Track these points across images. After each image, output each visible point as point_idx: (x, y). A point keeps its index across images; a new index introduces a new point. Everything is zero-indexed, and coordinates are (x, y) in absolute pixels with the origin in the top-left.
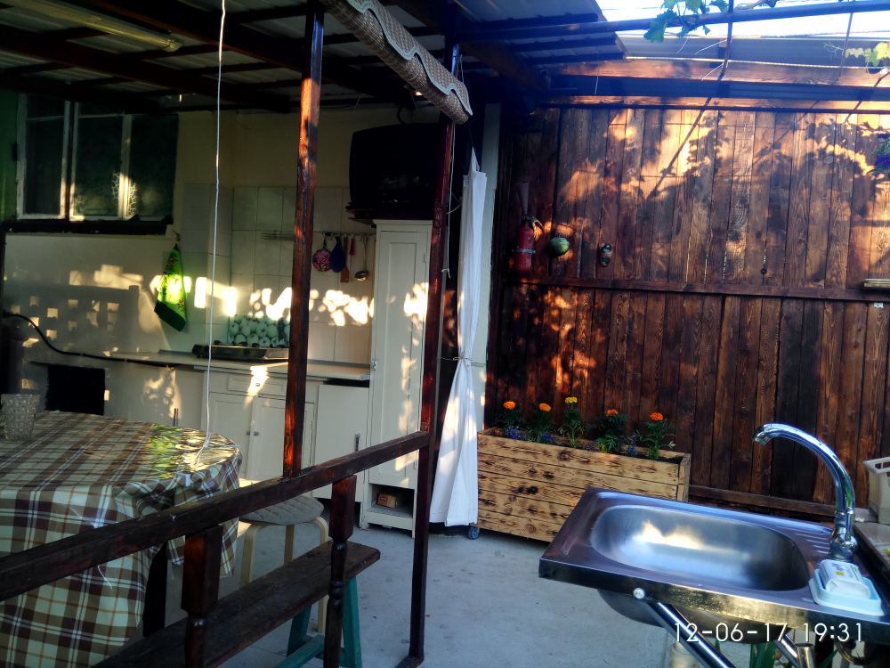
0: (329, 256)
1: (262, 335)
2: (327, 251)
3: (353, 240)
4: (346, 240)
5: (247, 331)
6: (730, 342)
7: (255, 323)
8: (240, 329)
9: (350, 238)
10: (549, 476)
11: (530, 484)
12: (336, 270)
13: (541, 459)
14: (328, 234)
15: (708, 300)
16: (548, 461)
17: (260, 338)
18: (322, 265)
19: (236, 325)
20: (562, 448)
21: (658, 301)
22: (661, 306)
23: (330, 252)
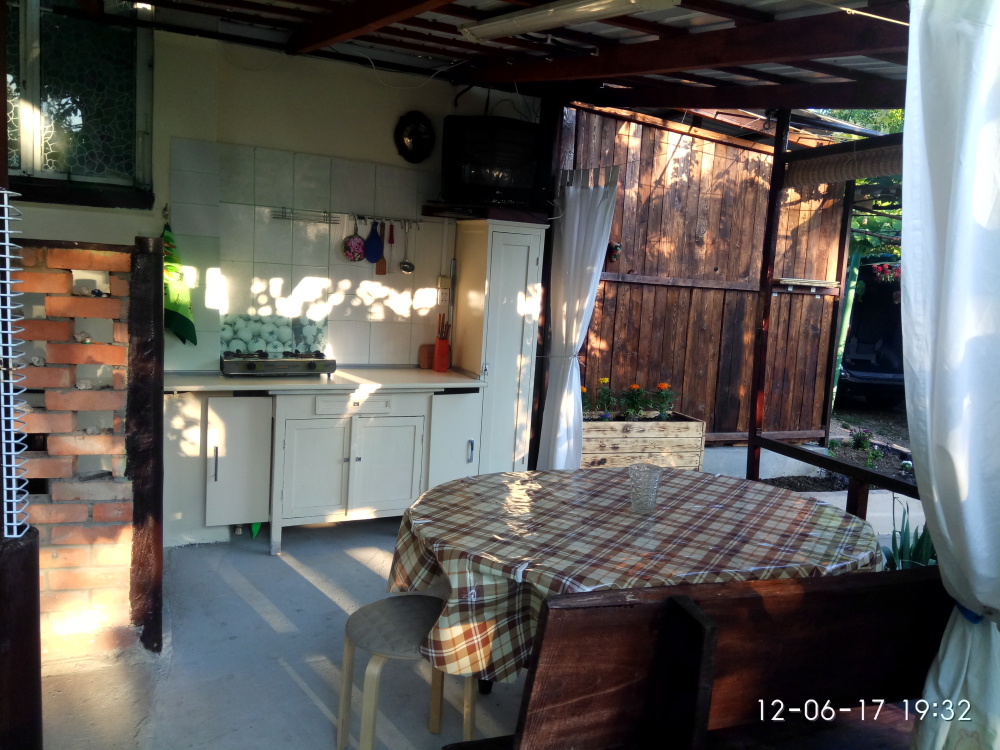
0: (362, 244)
2: (360, 237)
4: (383, 225)
5: (246, 335)
8: (235, 332)
10: (615, 448)
11: (600, 457)
12: (371, 260)
14: (361, 217)
16: (614, 435)
18: (356, 254)
20: (625, 423)
21: (650, 291)
22: (652, 296)
23: (363, 239)
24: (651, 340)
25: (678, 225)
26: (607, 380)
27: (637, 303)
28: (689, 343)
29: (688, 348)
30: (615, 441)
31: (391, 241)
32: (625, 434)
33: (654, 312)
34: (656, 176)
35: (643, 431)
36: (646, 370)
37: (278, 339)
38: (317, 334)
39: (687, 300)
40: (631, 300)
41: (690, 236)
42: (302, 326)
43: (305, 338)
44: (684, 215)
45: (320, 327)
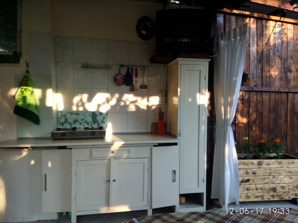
0: (123, 77)
1: (82, 122)
2: (121, 75)
3: (136, 70)
4: (132, 69)
5: (71, 120)
6: (291, 109)
7: (76, 116)
8: (66, 120)
9: (134, 68)
10: (254, 173)
11: (246, 178)
12: (127, 85)
13: (251, 166)
14: (122, 66)
15: (283, 94)
16: (253, 167)
17: (80, 124)
18: (120, 82)
19: (63, 117)
20: (259, 160)
21: (266, 95)
22: (268, 97)
23: (123, 76)
24: (269, 118)
25: (278, 63)
26: (247, 138)
27: (260, 101)
28: (289, 119)
29: (288, 122)
30: (254, 170)
31: (136, 76)
32: (260, 166)
33: (269, 105)
34: (265, 41)
35: (269, 164)
36: (267, 133)
37: (85, 122)
38: (103, 119)
39: (286, 99)
40: (257, 99)
41: (284, 68)
42: (96, 116)
43: (98, 121)
44: (281, 58)
45: (105, 116)
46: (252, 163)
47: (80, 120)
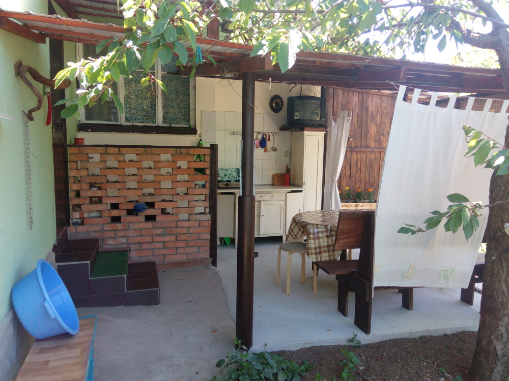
0: (259, 142)
1: (230, 176)
3: (269, 136)
7: (226, 171)
9: (267, 134)
12: (262, 148)
14: (259, 133)
17: (229, 178)
18: (257, 146)
20: (356, 203)
21: (364, 154)
23: (259, 140)
24: (365, 173)
25: (374, 128)
26: (348, 188)
27: (359, 159)
31: (269, 140)
32: (356, 208)
33: (366, 162)
35: (363, 206)
36: (363, 184)
37: (233, 176)
39: (379, 157)
40: (357, 158)
41: (379, 132)
44: (376, 125)
46: (351, 206)
47: (228, 175)
